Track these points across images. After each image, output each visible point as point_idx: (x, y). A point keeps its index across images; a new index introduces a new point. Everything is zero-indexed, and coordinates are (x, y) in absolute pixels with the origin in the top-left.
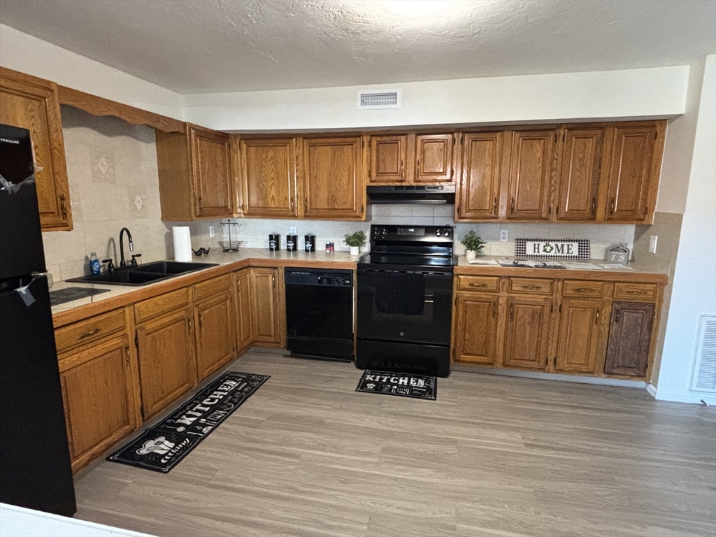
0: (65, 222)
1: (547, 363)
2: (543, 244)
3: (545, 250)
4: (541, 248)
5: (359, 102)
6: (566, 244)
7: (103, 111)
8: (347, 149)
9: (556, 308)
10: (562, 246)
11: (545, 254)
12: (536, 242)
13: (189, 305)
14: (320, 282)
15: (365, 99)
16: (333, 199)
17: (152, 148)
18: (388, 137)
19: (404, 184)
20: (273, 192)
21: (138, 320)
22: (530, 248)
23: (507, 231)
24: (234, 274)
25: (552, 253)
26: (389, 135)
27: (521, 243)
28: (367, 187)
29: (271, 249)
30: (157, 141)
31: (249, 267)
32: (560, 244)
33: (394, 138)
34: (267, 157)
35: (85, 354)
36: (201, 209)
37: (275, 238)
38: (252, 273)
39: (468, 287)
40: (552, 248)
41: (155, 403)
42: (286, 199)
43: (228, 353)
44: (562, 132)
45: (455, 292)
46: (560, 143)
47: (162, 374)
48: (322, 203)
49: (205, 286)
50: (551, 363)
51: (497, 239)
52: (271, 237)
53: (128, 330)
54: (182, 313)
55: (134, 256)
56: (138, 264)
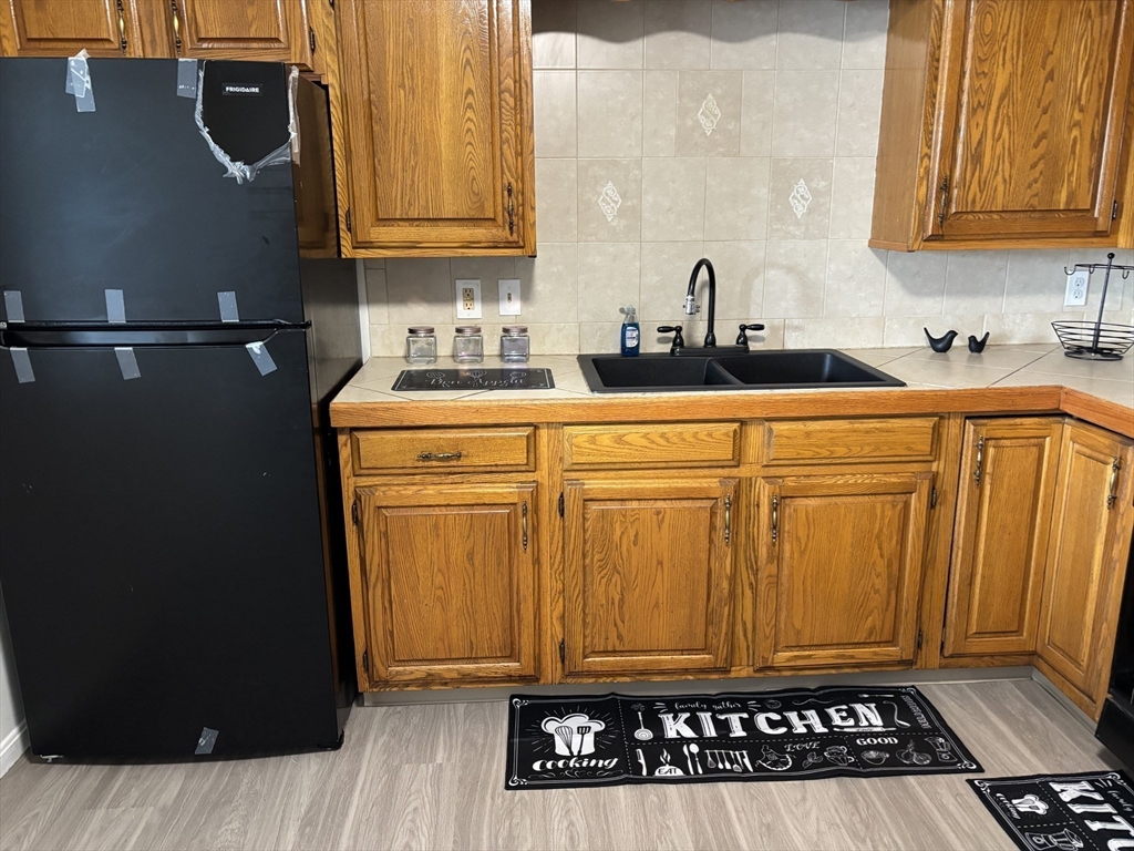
13: (743, 472)
24: (970, 427)
31: (1063, 414)
35: (430, 492)
38: (1070, 448)
41: (594, 653)
43: (892, 642)
47: (622, 600)
49: (808, 434)
53: (542, 475)
54: (709, 482)
55: (743, 328)
56: (753, 346)
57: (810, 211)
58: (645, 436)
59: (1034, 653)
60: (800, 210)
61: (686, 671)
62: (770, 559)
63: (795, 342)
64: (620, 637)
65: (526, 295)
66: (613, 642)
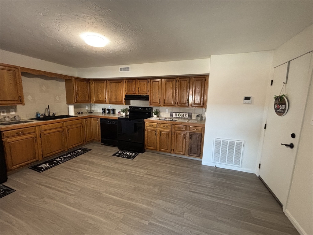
0: (21, 103)
1: (171, 151)
2: (178, 114)
3: (178, 116)
4: (177, 115)
5: (120, 70)
6: (185, 114)
7: (38, 73)
8: (120, 84)
9: (173, 133)
10: (184, 114)
11: (178, 117)
12: (176, 113)
13: (64, 127)
14: (109, 123)
15: (121, 69)
16: (116, 98)
17: (64, 83)
18: (130, 80)
19: (135, 94)
20: (101, 96)
21: (41, 130)
22: (174, 114)
23: (168, 109)
24: (85, 120)
25: (180, 117)
26: (131, 80)
27: (172, 113)
28: (126, 95)
29: (103, 113)
30: (65, 81)
31: (91, 117)
32: (183, 114)
33: (132, 80)
34: (99, 86)
35: (18, 138)
36: (76, 101)
37: (104, 110)
38: (92, 120)
39: (148, 126)
40: (180, 115)
41: (47, 154)
42: (104, 98)
43: (81, 142)
44: (178, 79)
45: (145, 127)
46: (178, 83)
47: (51, 146)
48: (113, 100)
50: (172, 150)
51: (165, 112)
52: (102, 109)
53: (37, 133)
54: (60, 129)
55: (54, 113)
56: (55, 115)
57: (59, 100)
58: (52, 125)
59: (93, 140)
60: (58, 100)
61: (60, 152)
62: (68, 136)
63: (59, 115)
64: (51, 151)
65: (15, 111)
66: (50, 152)
